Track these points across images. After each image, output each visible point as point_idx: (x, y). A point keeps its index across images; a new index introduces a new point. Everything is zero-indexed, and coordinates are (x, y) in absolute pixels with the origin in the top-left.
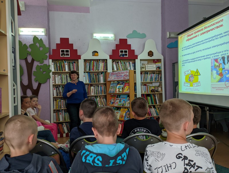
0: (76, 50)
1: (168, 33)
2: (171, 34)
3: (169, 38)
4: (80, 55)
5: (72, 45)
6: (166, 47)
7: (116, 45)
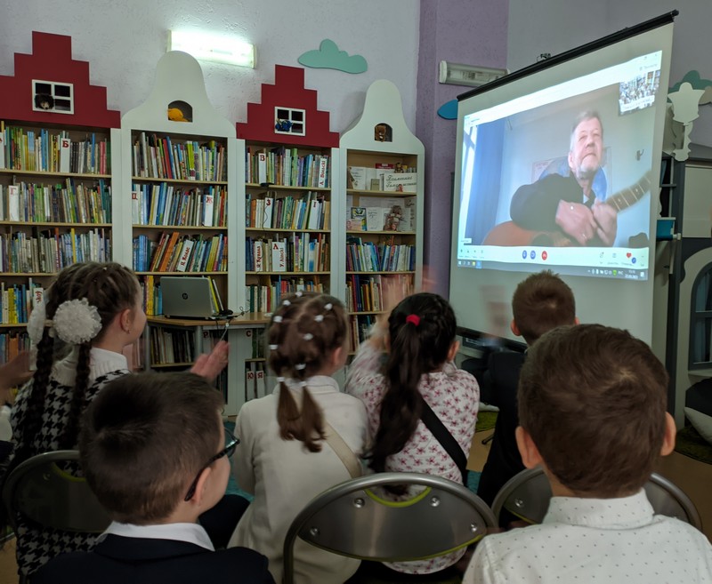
0: (102, 91)
1: (444, 65)
2: (454, 69)
3: (447, 83)
4: (119, 113)
5: (85, 65)
6: (435, 114)
7: (264, 86)
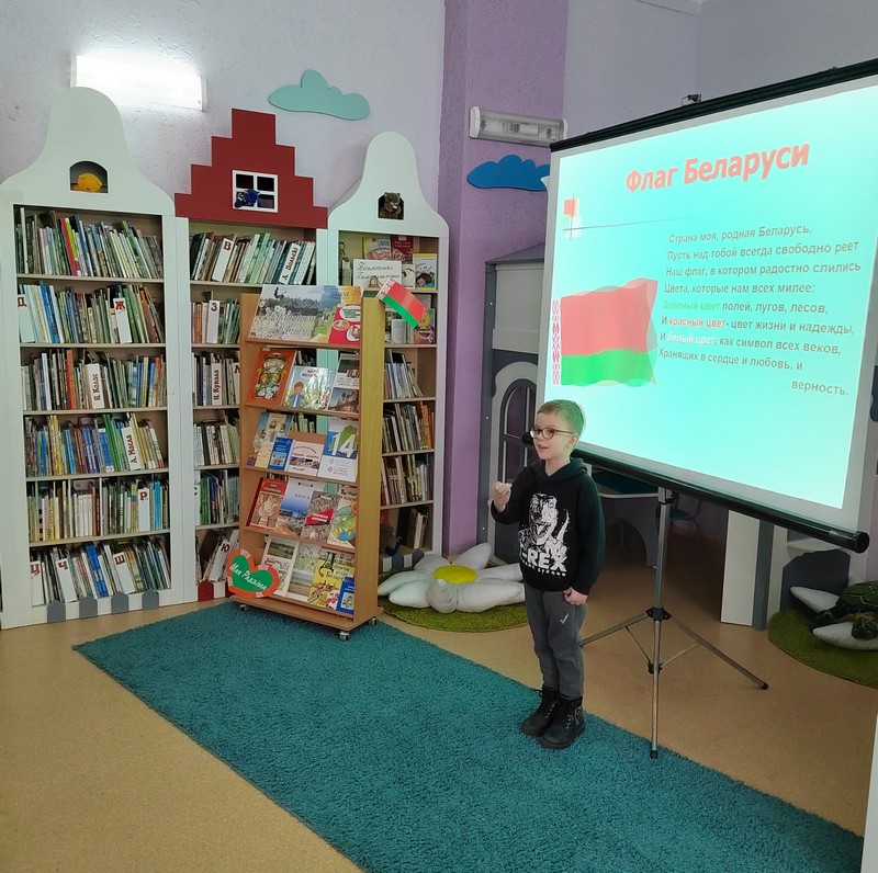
1: (476, 113)
2: (490, 119)
3: (480, 138)
6: (464, 180)
7: (215, 140)
